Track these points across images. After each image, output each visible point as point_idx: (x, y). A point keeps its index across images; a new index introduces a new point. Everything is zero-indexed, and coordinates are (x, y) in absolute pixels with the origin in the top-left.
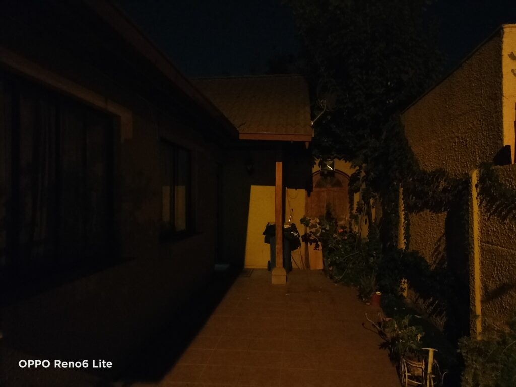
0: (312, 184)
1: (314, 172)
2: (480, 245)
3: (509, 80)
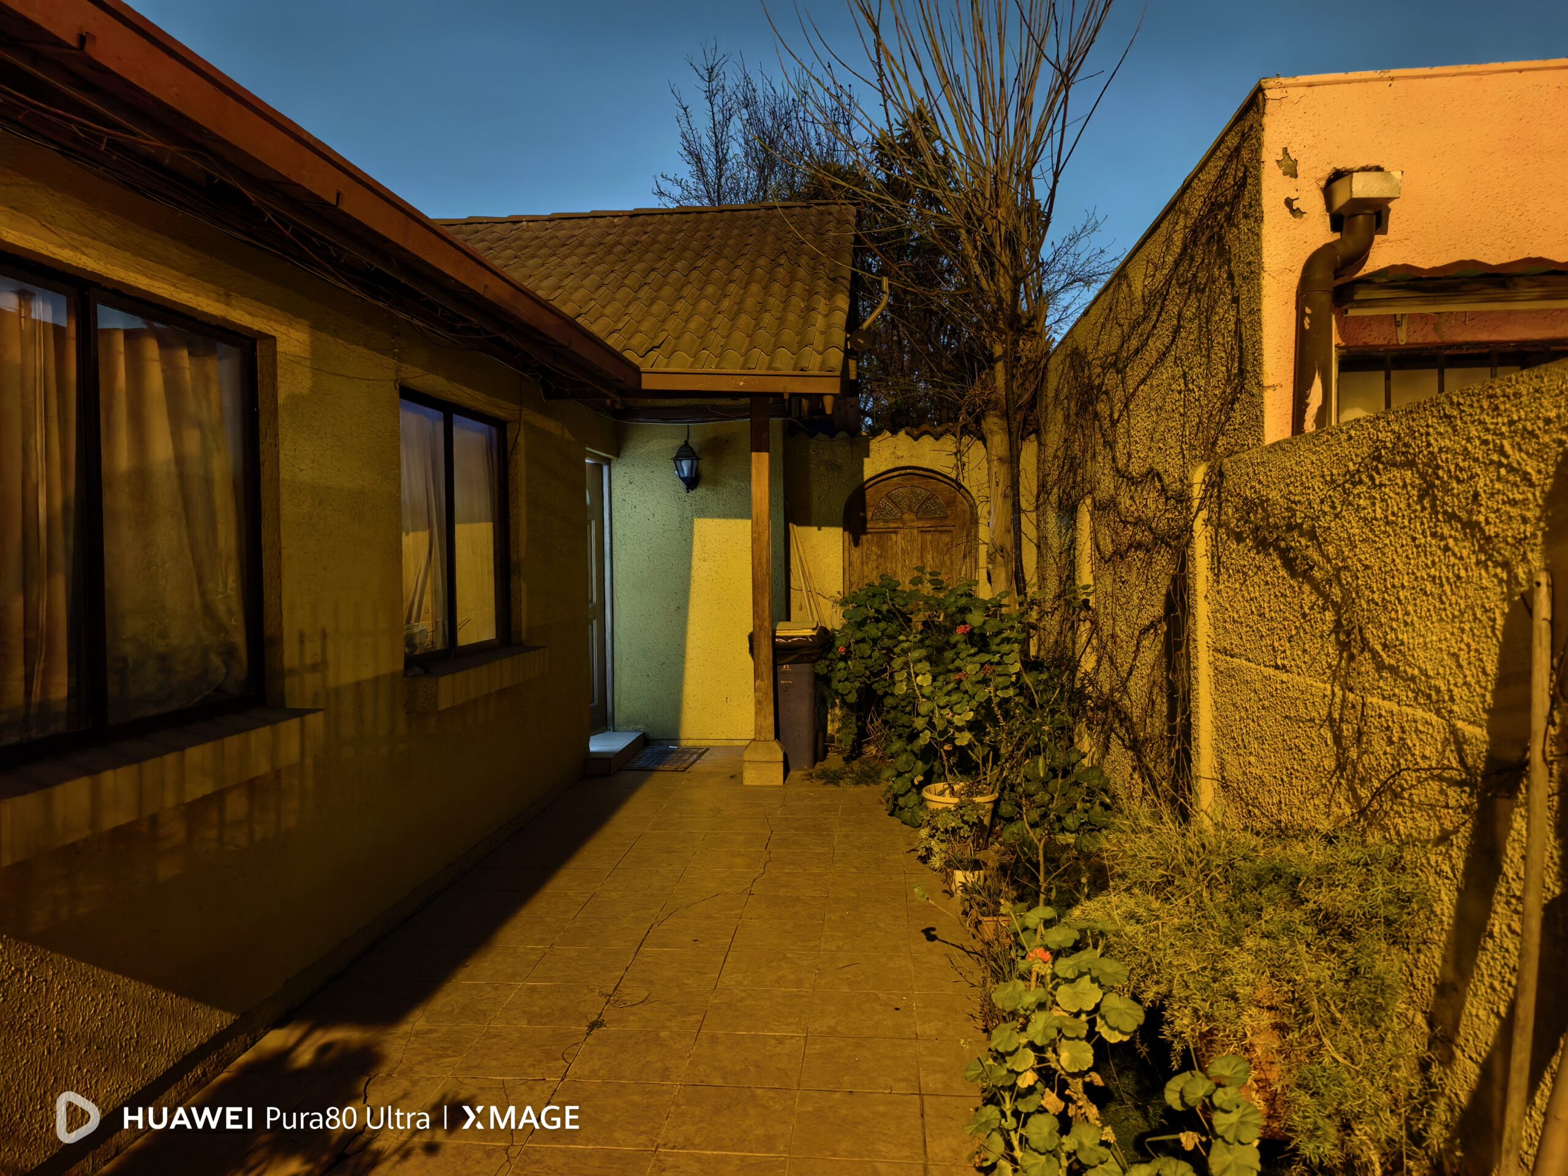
0: (864, 510)
1: (866, 478)
2: (1211, 659)
3: (1277, 228)
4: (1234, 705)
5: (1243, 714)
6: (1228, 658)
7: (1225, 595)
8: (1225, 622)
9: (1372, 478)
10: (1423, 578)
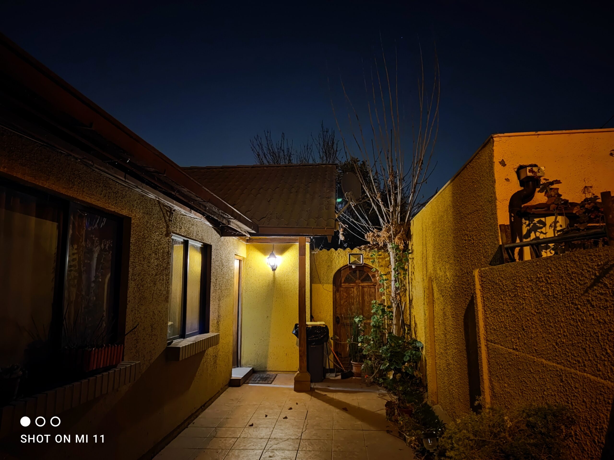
0: (341, 278)
1: (341, 266)
2: (486, 344)
3: (501, 185)
4: (497, 363)
5: (501, 367)
6: (493, 344)
7: (490, 319)
8: (491, 330)
9: (547, 280)
10: (570, 319)
